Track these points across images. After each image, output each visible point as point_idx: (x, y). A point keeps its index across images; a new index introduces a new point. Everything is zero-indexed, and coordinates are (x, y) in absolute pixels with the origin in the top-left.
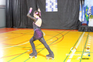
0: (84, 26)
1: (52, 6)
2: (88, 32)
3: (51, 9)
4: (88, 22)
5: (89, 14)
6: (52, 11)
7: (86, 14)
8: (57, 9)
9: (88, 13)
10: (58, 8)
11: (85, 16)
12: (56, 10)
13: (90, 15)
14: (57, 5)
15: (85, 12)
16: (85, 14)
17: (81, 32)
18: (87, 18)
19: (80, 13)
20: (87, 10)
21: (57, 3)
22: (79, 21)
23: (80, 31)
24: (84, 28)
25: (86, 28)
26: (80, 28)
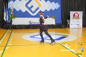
0: (8, 25)
4: (11, 21)
11: (9, 16)
19: (5, 14)
20: (10, 11)
22: (4, 20)
23: (5, 29)
26: (5, 26)
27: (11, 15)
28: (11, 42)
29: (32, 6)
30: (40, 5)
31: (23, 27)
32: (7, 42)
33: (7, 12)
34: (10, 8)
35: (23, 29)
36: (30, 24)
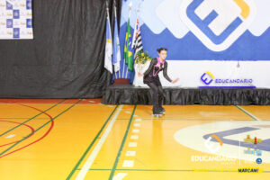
0: (121, 87)
1: (15, 20)
2: (132, 108)
3: (11, 30)
5: (134, 49)
7: (126, 50)
8: (31, 30)
9: (133, 44)
10: (33, 26)
11: (124, 55)
12: (27, 34)
13: (137, 50)
14: (31, 17)
15: (123, 44)
18: (129, 62)
19: (109, 46)
21: (30, 11)
22: (103, 69)
23: (108, 102)
24: (121, 93)
25: (126, 91)
26: (108, 93)
27: (130, 49)
28: (133, 153)
29: (213, 15)
30: (246, 10)
31: (175, 96)
32: (119, 155)
33: (117, 40)
34: (127, 24)
35: (175, 104)
36: (203, 85)
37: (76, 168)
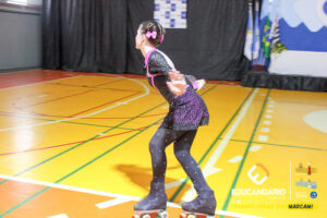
0: (258, 73)
1: (172, 13)
2: (266, 90)
3: (168, 21)
4: (268, 60)
5: (271, 41)
6: (172, 26)
7: (264, 40)
8: (185, 21)
9: (271, 35)
10: (187, 18)
11: (262, 45)
12: (181, 24)
13: (275, 41)
14: (185, 10)
15: (262, 34)
16: (261, 39)
17: (249, 89)
18: (267, 51)
19: (249, 36)
20: (267, 28)
21: (185, 5)
22: (243, 57)
23: (246, 85)
24: (258, 77)
25: (263, 78)
26: (246, 77)
27: (267, 39)
28: (266, 130)
31: (306, 83)
32: (255, 130)
33: (257, 31)
34: (267, 17)
35: (306, 90)
37: (218, 138)
